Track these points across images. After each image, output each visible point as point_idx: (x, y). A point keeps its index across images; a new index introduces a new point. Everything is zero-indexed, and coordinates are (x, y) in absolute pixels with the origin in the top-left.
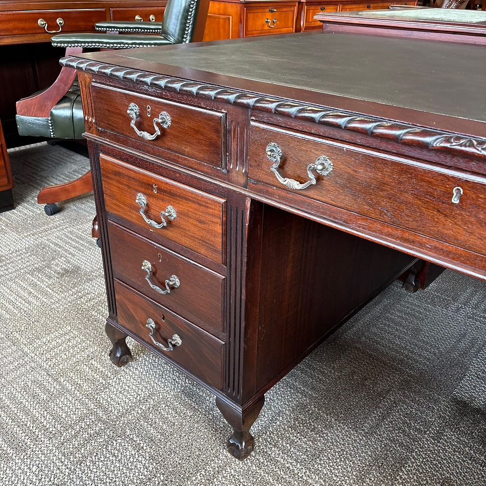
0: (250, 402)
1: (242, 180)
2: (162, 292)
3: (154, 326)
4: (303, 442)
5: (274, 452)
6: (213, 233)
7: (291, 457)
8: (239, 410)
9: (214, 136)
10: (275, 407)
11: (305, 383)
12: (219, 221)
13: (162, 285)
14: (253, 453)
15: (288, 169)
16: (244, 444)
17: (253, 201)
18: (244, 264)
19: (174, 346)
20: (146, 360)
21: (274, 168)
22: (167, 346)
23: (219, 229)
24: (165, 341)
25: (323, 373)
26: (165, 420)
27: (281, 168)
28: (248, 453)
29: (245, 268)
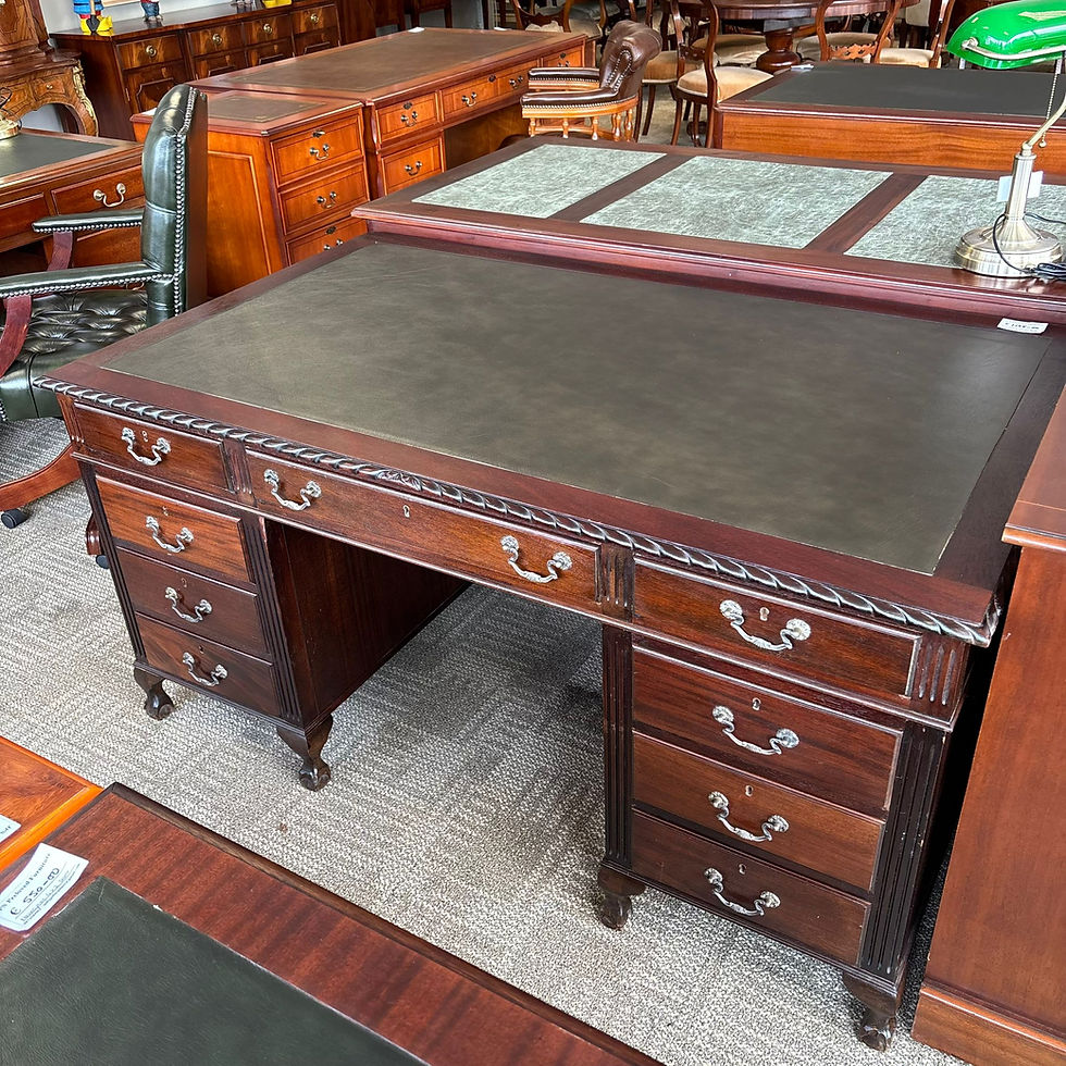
0: (315, 724)
1: (251, 501)
2: (194, 620)
3: (192, 661)
4: (389, 762)
5: (356, 778)
6: (234, 552)
7: (374, 779)
8: (301, 733)
9: (214, 461)
10: (356, 731)
11: (394, 700)
12: (239, 540)
13: (192, 613)
14: (330, 783)
15: (289, 491)
16: (316, 771)
17: (266, 520)
18: (272, 580)
19: (219, 678)
20: (192, 707)
21: (274, 492)
22: (211, 681)
23: (239, 547)
24: (208, 676)
25: (417, 684)
26: (225, 768)
27: (281, 491)
28: (323, 783)
29: (273, 584)
